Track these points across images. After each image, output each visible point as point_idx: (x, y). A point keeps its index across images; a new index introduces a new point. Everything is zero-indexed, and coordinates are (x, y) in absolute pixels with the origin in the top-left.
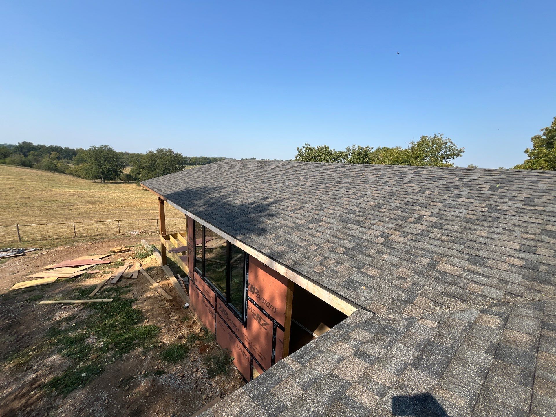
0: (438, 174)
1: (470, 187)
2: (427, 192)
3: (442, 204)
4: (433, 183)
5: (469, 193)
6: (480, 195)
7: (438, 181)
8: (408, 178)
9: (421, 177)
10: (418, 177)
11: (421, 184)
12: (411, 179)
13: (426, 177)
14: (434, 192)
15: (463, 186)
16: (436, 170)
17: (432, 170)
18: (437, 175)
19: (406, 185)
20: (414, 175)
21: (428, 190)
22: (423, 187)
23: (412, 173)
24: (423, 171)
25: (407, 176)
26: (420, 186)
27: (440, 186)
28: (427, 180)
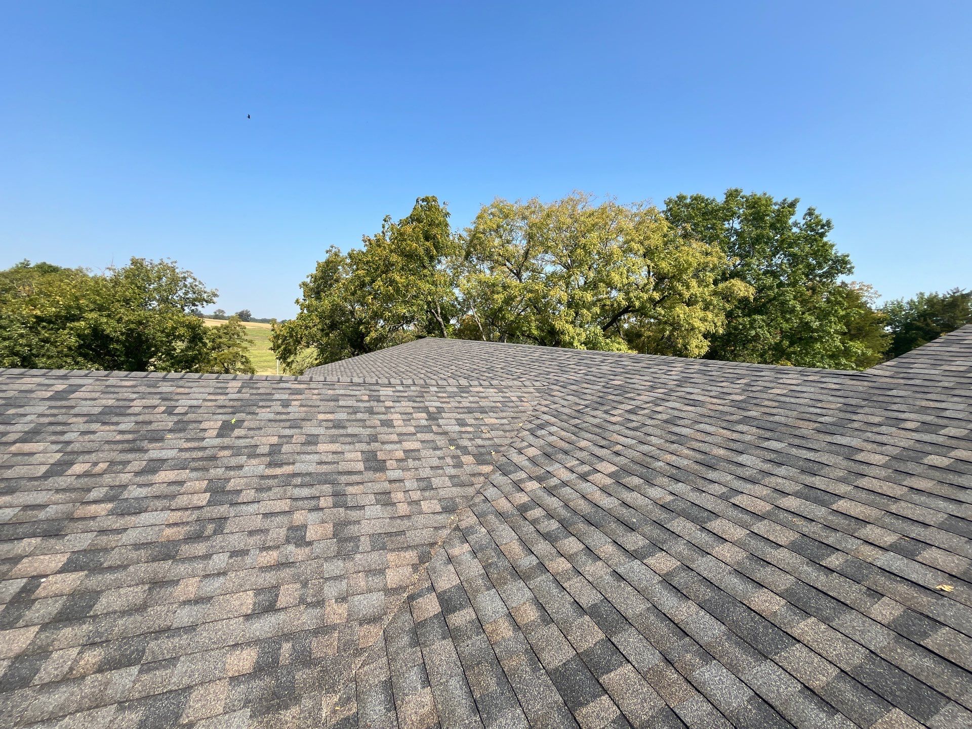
0: (120, 396)
1: (184, 430)
2: (78, 468)
3: (110, 506)
4: (103, 428)
5: (181, 450)
6: (200, 454)
7: (115, 419)
8: (29, 418)
9: (73, 411)
10: (64, 411)
11: (66, 437)
12: (37, 420)
13: (85, 410)
14: (95, 464)
15: (170, 431)
16: (120, 383)
17: (108, 383)
18: (118, 400)
19: (13, 448)
20: (53, 403)
21: (81, 458)
22: (69, 449)
23: (49, 399)
24: (83, 389)
25: (27, 409)
26: (59, 447)
27: (119, 437)
28: (85, 419)
